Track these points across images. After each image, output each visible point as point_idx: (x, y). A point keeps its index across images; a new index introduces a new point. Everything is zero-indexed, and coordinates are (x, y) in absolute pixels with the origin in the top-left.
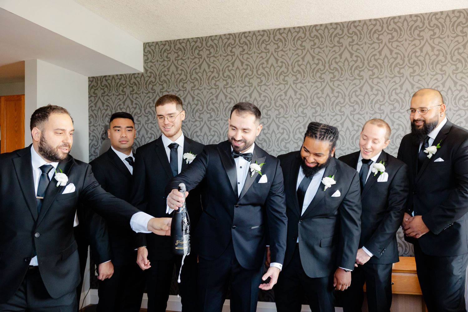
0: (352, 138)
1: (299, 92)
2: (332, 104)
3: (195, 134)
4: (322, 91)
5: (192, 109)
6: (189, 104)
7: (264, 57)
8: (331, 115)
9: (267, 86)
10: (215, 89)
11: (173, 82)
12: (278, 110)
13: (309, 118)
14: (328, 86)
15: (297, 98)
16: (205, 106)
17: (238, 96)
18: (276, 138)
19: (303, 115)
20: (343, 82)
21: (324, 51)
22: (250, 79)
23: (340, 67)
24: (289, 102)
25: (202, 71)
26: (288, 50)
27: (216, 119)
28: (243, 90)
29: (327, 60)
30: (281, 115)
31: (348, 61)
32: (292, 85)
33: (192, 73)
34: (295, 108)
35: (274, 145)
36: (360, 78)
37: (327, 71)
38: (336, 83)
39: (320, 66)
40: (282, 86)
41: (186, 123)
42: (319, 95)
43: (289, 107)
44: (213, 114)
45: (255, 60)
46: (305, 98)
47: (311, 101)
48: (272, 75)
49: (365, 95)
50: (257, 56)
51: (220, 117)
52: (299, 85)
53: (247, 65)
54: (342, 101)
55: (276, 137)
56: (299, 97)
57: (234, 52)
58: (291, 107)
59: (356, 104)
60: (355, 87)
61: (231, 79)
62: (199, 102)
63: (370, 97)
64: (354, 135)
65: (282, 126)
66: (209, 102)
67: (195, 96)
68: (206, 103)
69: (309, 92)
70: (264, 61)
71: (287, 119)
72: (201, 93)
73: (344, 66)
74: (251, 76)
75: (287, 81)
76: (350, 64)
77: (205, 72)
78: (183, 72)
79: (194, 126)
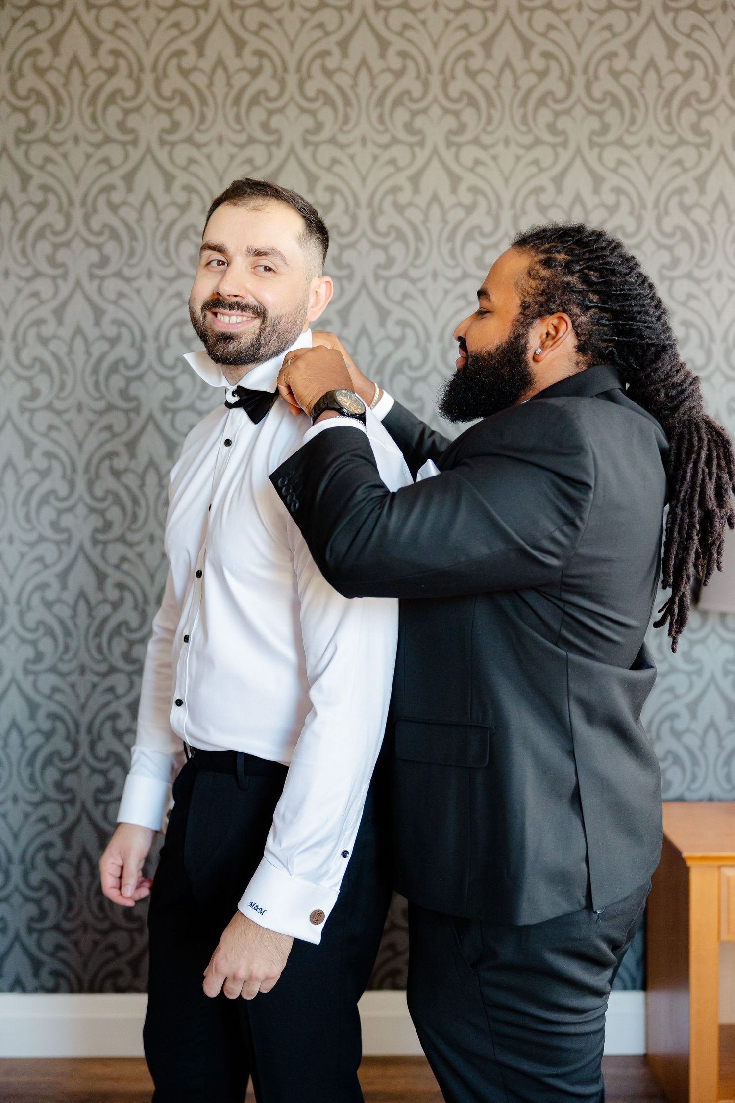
1: (470, 179)
3: (33, 331)
4: (558, 180)
5: (20, 225)
7: (331, 26)
9: (342, 147)
10: (124, 144)
12: (385, 248)
14: (578, 163)
15: (460, 204)
16: (78, 214)
18: (372, 362)
20: (636, 152)
21: (568, 23)
22: (271, 113)
23: (629, 93)
24: (427, 219)
25: (62, 63)
27: (127, 272)
29: (579, 61)
30: (396, 270)
31: (658, 71)
32: (442, 149)
33: (20, 67)
34: (450, 245)
36: (700, 140)
37: (579, 105)
38: (612, 154)
39: (553, 83)
40: (400, 153)
42: (545, 199)
43: (427, 239)
44: (110, 248)
45: (292, 36)
46: (489, 204)
48: (364, 104)
49: (715, 207)
50: (303, 22)
51: (144, 265)
52: (469, 154)
53: (260, 54)
56: (467, 198)
58: (435, 239)
59: (683, 239)
60: (678, 175)
61: (192, 109)
62: (52, 197)
65: (398, 313)
66: (95, 198)
67: (32, 171)
68: (84, 203)
69: (507, 180)
70: (330, 43)
71: (420, 285)
72: (59, 159)
73: (644, 91)
74: (276, 99)
75: (421, 132)
76: (665, 84)
77: (76, 70)
79: (29, 297)
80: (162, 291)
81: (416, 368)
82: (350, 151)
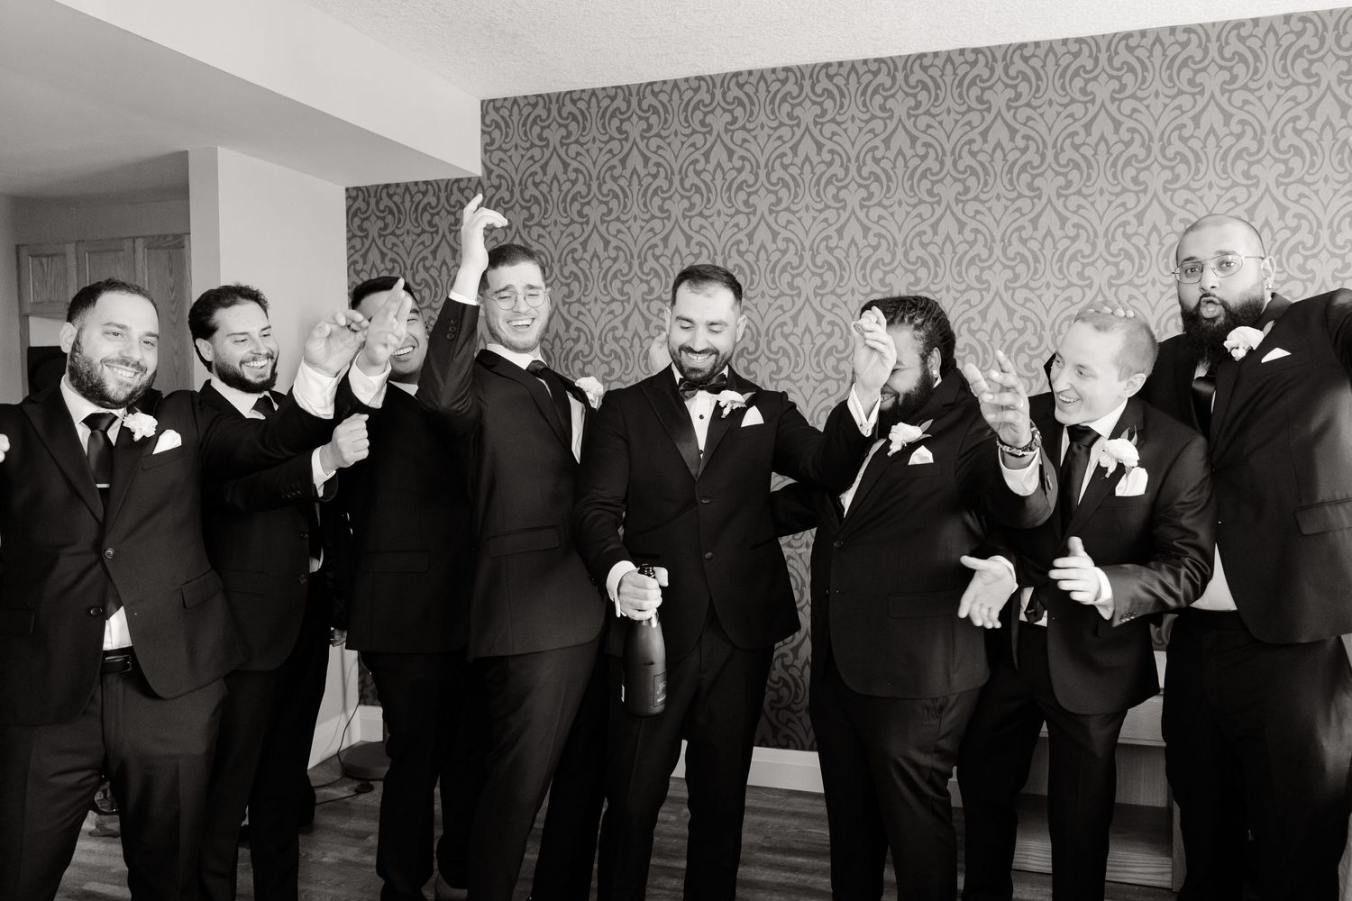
2: (959, 263)
3: (611, 334)
4: (935, 227)
5: (603, 271)
6: (595, 259)
7: (786, 138)
8: (956, 290)
9: (794, 213)
10: (662, 219)
11: (555, 200)
12: (821, 276)
14: (948, 214)
15: (869, 245)
16: (636, 262)
17: (719, 237)
18: (813, 348)
20: (987, 205)
21: (940, 123)
22: (749, 194)
23: (982, 165)
24: (848, 256)
25: (627, 173)
26: (850, 121)
28: (730, 224)
29: (948, 147)
30: (828, 289)
31: (1003, 150)
32: (858, 211)
33: (604, 178)
34: (863, 272)
35: (806, 362)
36: (1033, 194)
37: (948, 176)
38: (971, 208)
40: (830, 215)
41: (587, 307)
42: (926, 239)
43: (848, 269)
44: (655, 283)
45: (762, 146)
46: (889, 244)
47: (906, 254)
48: (807, 185)
49: (1044, 238)
50: (770, 136)
52: (875, 212)
54: (985, 254)
55: (815, 344)
56: (873, 241)
57: (710, 125)
58: (853, 268)
59: (1021, 262)
60: (1018, 219)
61: (702, 195)
62: (621, 254)
63: (1059, 245)
64: (1013, 341)
65: (829, 317)
66: (646, 253)
67: (611, 238)
68: (639, 257)
69: (900, 229)
70: (786, 148)
71: (844, 298)
72: (625, 230)
73: (994, 164)
74: (753, 185)
75: (844, 200)
76: (1008, 158)
77: (635, 177)
78: (580, 176)
79: (608, 314)
81: (841, 352)
82: (798, 215)
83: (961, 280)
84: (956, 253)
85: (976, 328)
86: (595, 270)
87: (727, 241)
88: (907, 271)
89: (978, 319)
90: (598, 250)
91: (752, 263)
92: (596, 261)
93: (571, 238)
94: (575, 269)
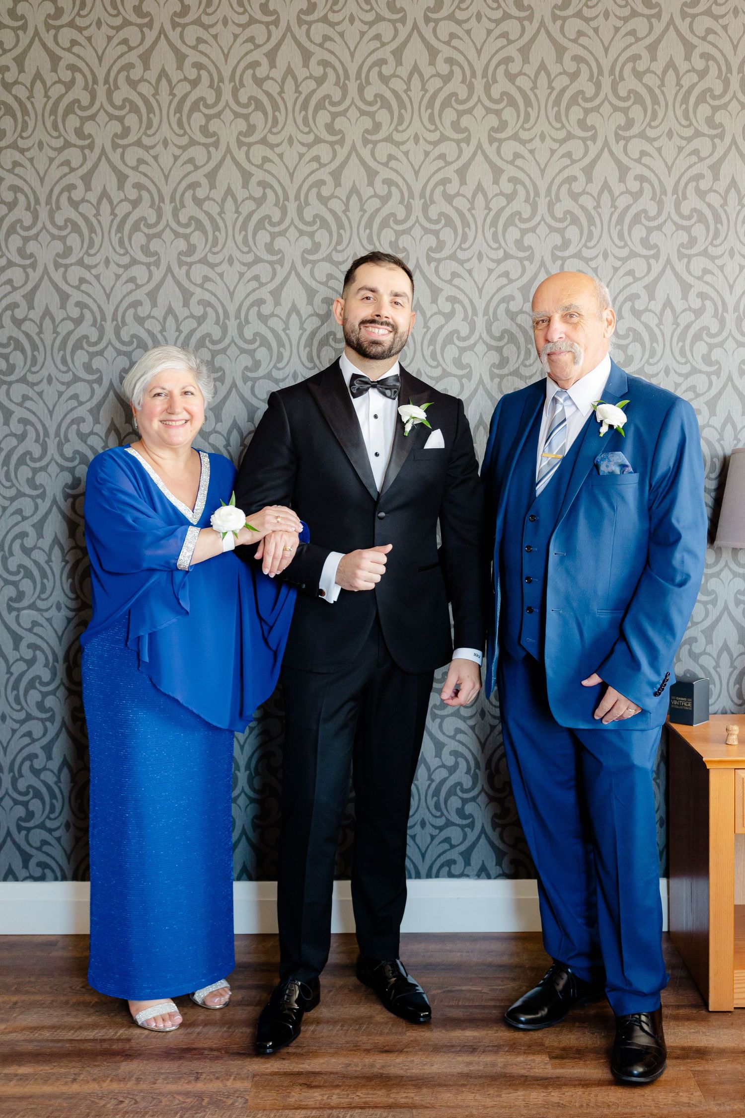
0: (682, 337)
1: (510, 171)
2: (621, 221)
3: (131, 311)
4: (588, 171)
5: (118, 219)
6: (105, 201)
7: (386, 38)
8: (615, 257)
9: (398, 144)
10: (206, 146)
11: (39, 111)
12: (436, 233)
13: (543, 264)
14: (606, 153)
15: (502, 193)
16: (167, 208)
17: (292, 176)
18: (425, 333)
19: (521, 254)
20: (657, 144)
21: (596, 30)
22: (334, 116)
23: (650, 90)
24: (473, 207)
25: (152, 75)
26: (474, 19)
27: (211, 258)
28: (307, 158)
29: (606, 64)
30: (446, 252)
31: (676, 71)
32: (486, 145)
33: (116, 80)
34: (493, 229)
35: (419, 354)
36: (714, 132)
37: (606, 103)
38: (636, 147)
39: (584, 84)
40: (449, 149)
41: (94, 271)
42: (577, 187)
43: (473, 225)
44: (197, 238)
45: (352, 49)
46: (528, 193)
47: (550, 207)
48: (416, 106)
49: (727, 192)
50: (362, 34)
51: (226, 253)
52: (510, 148)
53: (324, 63)
54: (653, 209)
55: (428, 328)
56: (507, 187)
57: (275, 12)
58: (480, 224)
59: (699, 221)
60: (695, 164)
61: (265, 114)
62: (145, 194)
64: (688, 326)
65: (448, 290)
66: (183, 194)
67: (127, 171)
68: (172, 199)
69: (543, 172)
70: (385, 53)
71: (467, 266)
72: (150, 160)
73: (664, 89)
74: (339, 103)
75: (466, 130)
76: (682, 82)
77: (164, 81)
78: (78, 76)
79: (127, 282)
80: (241, 275)
81: (464, 339)
82: (404, 148)
83: (622, 244)
84: (616, 208)
85: (642, 308)
86: (106, 218)
87: (304, 181)
88: (552, 229)
89: (644, 295)
90: (108, 189)
91: (340, 213)
92: (105, 204)
93: (66, 169)
94: (73, 215)
